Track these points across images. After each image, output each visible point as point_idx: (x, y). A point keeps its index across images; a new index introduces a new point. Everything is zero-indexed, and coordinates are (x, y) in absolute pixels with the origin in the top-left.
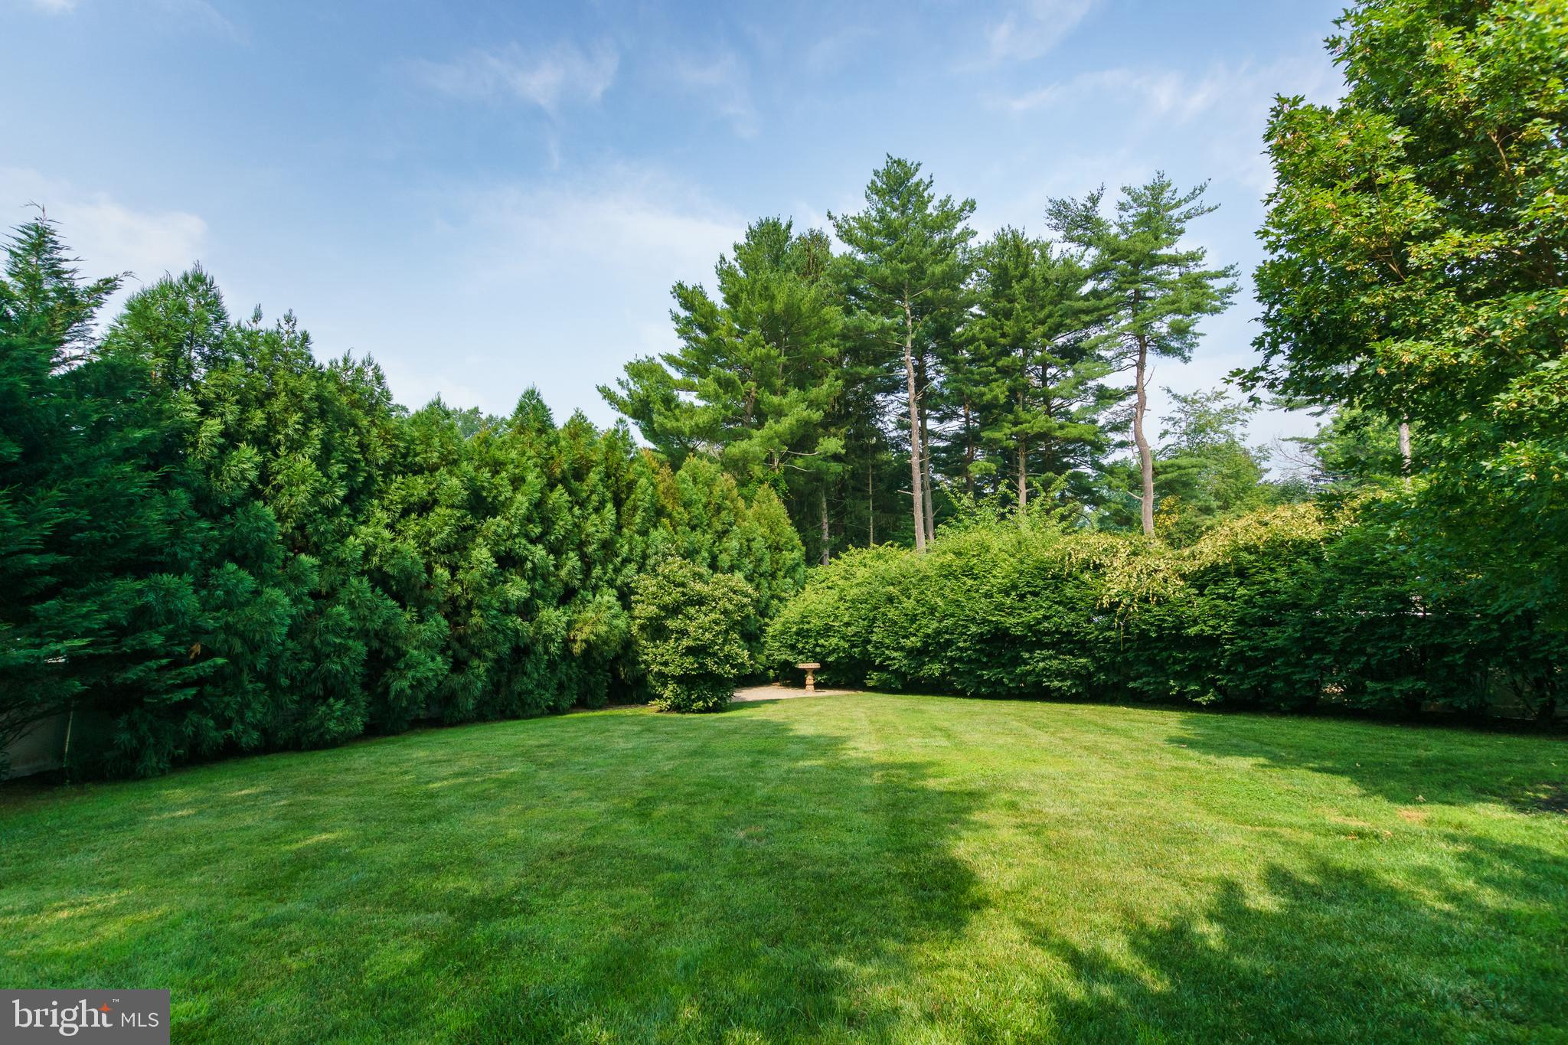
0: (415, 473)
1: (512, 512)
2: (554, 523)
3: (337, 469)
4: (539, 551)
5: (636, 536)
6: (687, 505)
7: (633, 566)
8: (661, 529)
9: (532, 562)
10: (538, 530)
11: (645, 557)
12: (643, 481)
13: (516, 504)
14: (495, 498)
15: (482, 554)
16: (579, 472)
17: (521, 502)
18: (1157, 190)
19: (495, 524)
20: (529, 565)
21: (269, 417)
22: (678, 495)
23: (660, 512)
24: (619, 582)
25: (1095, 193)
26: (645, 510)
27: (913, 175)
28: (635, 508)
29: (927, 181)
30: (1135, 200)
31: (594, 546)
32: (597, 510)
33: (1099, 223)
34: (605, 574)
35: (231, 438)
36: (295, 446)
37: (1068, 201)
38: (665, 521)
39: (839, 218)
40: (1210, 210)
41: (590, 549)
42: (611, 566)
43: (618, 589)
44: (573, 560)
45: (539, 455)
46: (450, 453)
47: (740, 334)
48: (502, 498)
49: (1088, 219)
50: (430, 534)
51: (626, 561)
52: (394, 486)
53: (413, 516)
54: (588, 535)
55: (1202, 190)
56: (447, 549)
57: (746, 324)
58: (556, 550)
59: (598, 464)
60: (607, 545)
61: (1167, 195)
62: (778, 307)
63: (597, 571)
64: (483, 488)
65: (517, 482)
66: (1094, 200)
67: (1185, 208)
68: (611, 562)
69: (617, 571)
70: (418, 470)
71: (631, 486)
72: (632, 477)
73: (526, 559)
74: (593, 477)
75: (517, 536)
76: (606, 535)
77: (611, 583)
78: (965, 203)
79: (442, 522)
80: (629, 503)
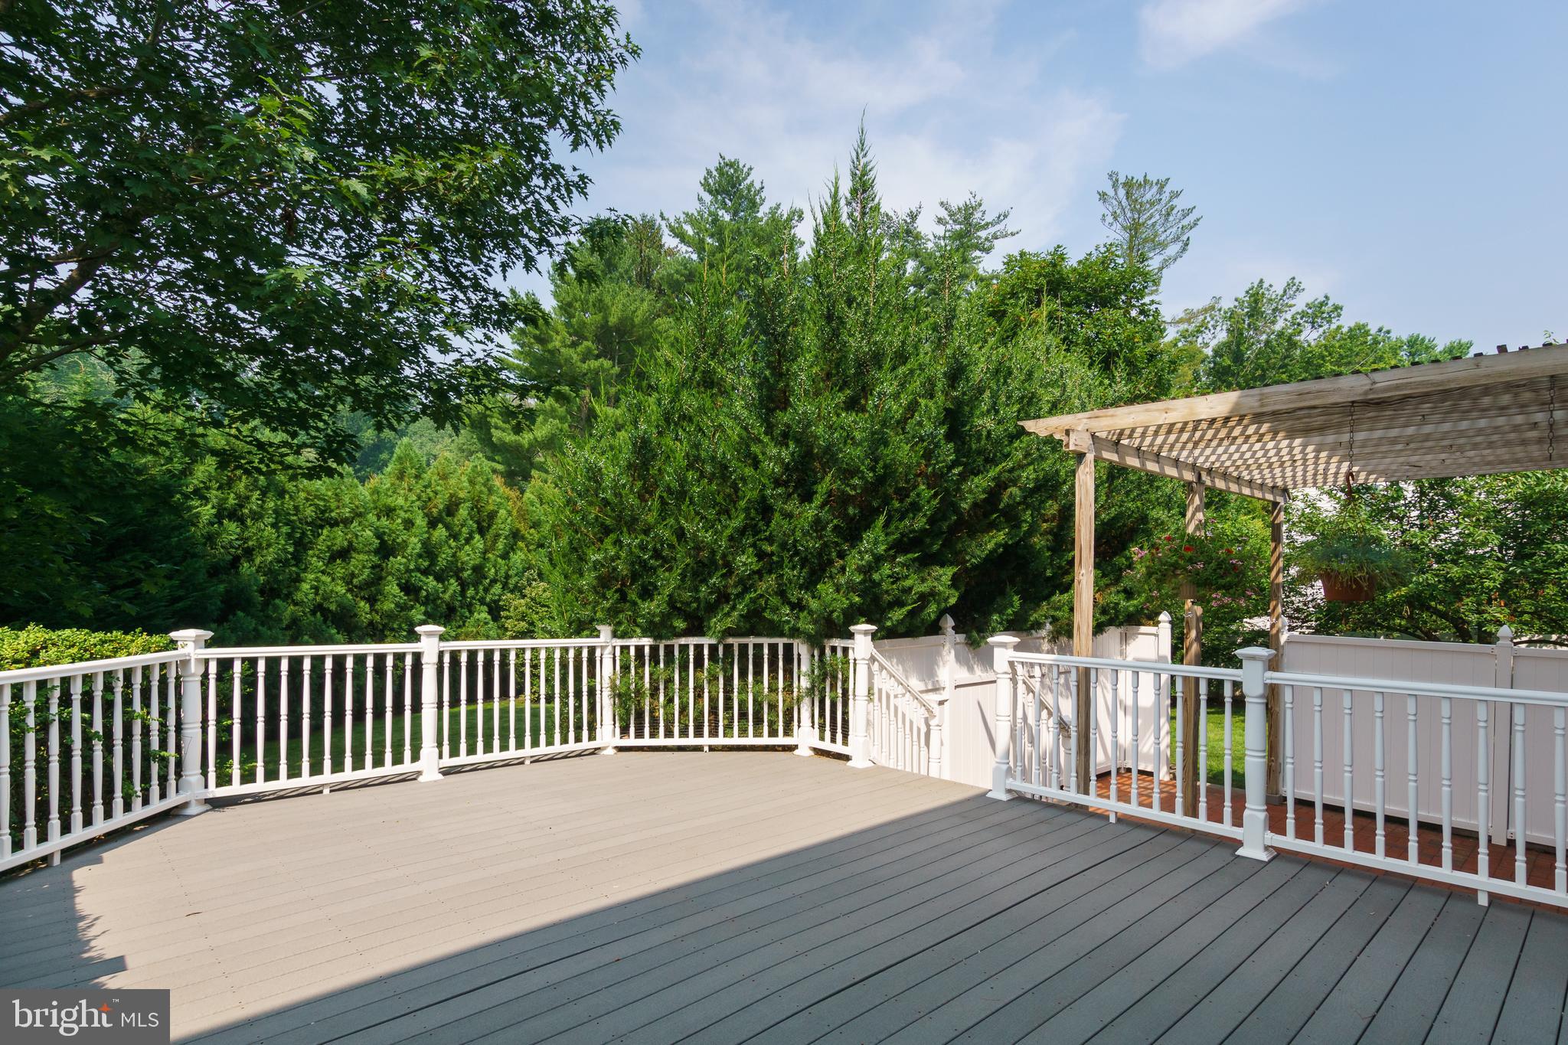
0: (332, 526)
1: (409, 551)
2: (437, 556)
3: (285, 529)
4: (431, 582)
5: (499, 560)
6: (536, 525)
7: (499, 586)
8: (519, 553)
9: (426, 590)
10: (426, 564)
11: (507, 577)
12: (502, 512)
13: (412, 545)
14: (394, 540)
15: (392, 588)
16: (451, 509)
17: (414, 544)
18: (968, 211)
19: (397, 562)
20: (424, 593)
21: (238, 496)
22: (527, 517)
23: (516, 535)
24: (488, 600)
25: (914, 210)
26: (506, 538)
27: (745, 179)
28: (498, 536)
29: (758, 186)
30: (950, 216)
31: (469, 572)
32: (468, 541)
33: (918, 237)
34: (477, 593)
35: (220, 515)
36: (257, 516)
37: (891, 214)
38: (521, 544)
39: (672, 220)
40: (1013, 234)
41: (466, 574)
42: (481, 587)
43: (488, 605)
44: (454, 585)
45: (419, 498)
46: (357, 507)
47: (574, 345)
48: (399, 540)
49: (908, 232)
50: (353, 575)
51: (494, 581)
52: (322, 538)
53: (338, 561)
54: (462, 563)
55: (1005, 216)
56: (368, 584)
57: (579, 334)
58: (439, 578)
59: (465, 501)
60: (478, 570)
61: (977, 215)
62: (613, 320)
63: (470, 592)
64: (384, 533)
65: (409, 524)
66: (913, 216)
67: (992, 230)
68: (481, 583)
69: (486, 590)
70: (334, 524)
71: (492, 515)
72: (491, 508)
73: (421, 588)
74: (463, 512)
75: (412, 571)
76: (477, 562)
77: (482, 602)
78: (793, 213)
79: (361, 564)
80: (492, 531)
